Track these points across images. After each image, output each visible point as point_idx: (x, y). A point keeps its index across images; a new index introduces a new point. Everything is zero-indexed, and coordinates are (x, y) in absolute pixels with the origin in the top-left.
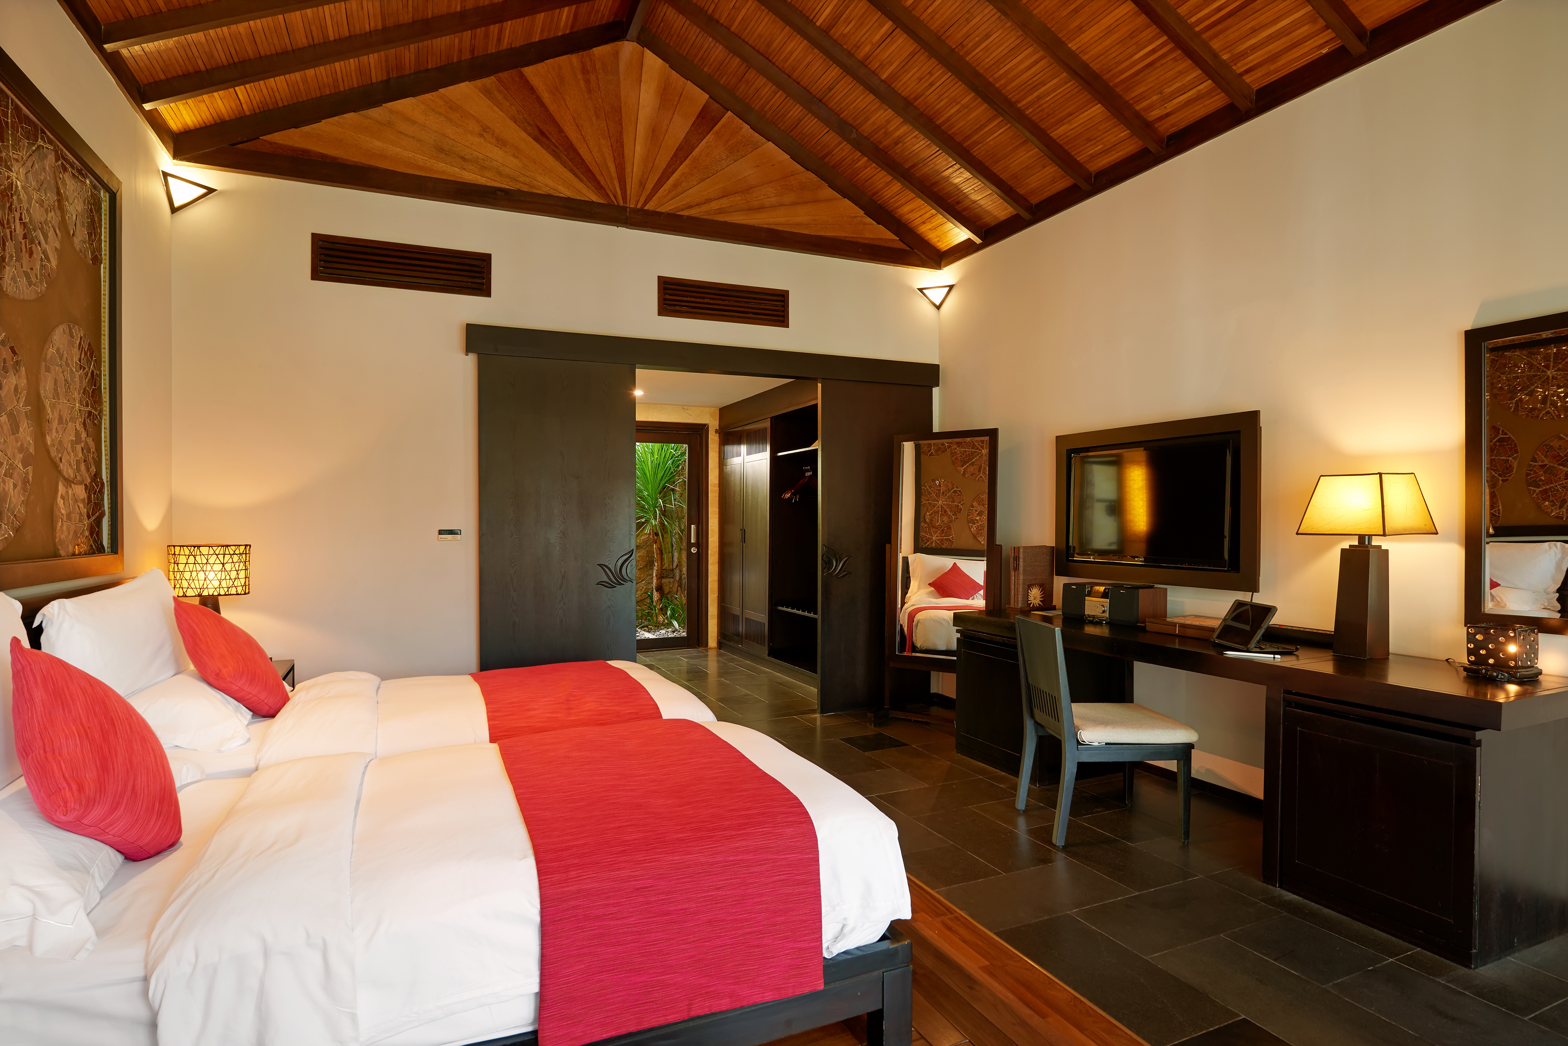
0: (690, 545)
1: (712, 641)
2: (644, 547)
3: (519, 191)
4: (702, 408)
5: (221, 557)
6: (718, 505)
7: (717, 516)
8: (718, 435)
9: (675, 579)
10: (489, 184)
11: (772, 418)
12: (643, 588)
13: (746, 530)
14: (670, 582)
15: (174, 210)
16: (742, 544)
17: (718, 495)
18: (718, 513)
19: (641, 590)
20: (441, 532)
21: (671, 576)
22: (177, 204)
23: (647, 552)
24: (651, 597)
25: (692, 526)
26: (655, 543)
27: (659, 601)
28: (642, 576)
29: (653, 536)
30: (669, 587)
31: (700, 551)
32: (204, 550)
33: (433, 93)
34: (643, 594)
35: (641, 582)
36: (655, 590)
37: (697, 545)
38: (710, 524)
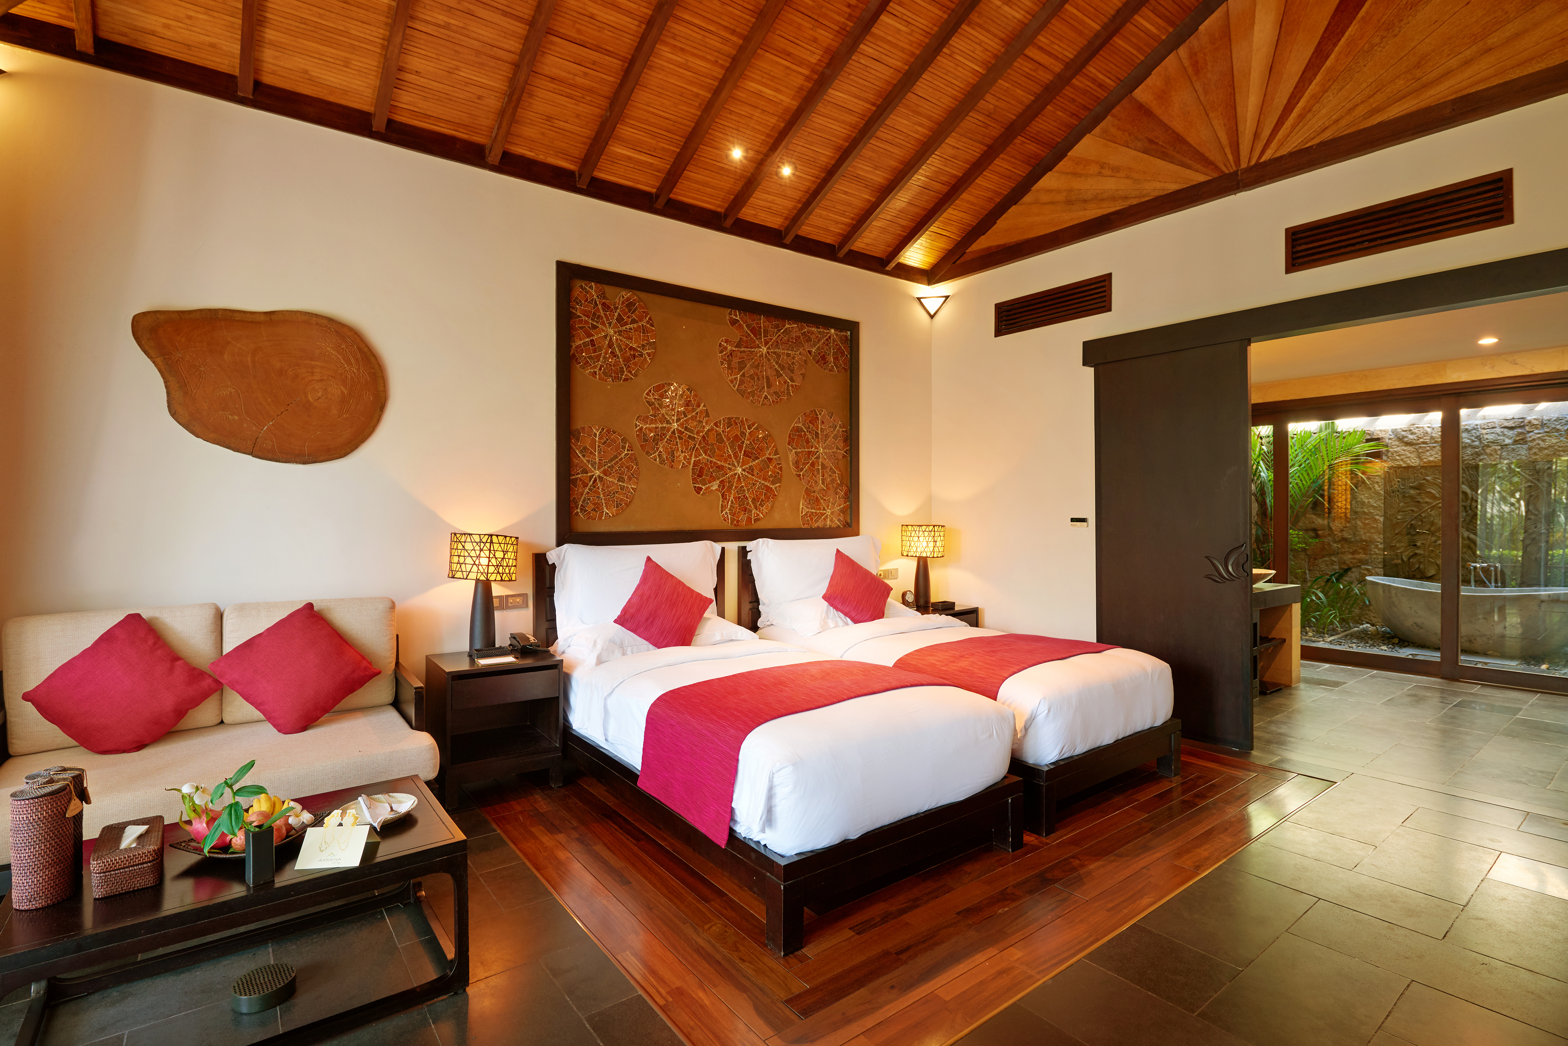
3: (1131, 207)
5: (917, 532)
10: (1106, 213)
15: (932, 317)
20: (1073, 520)
22: (932, 313)
32: (910, 527)
33: (1065, 159)
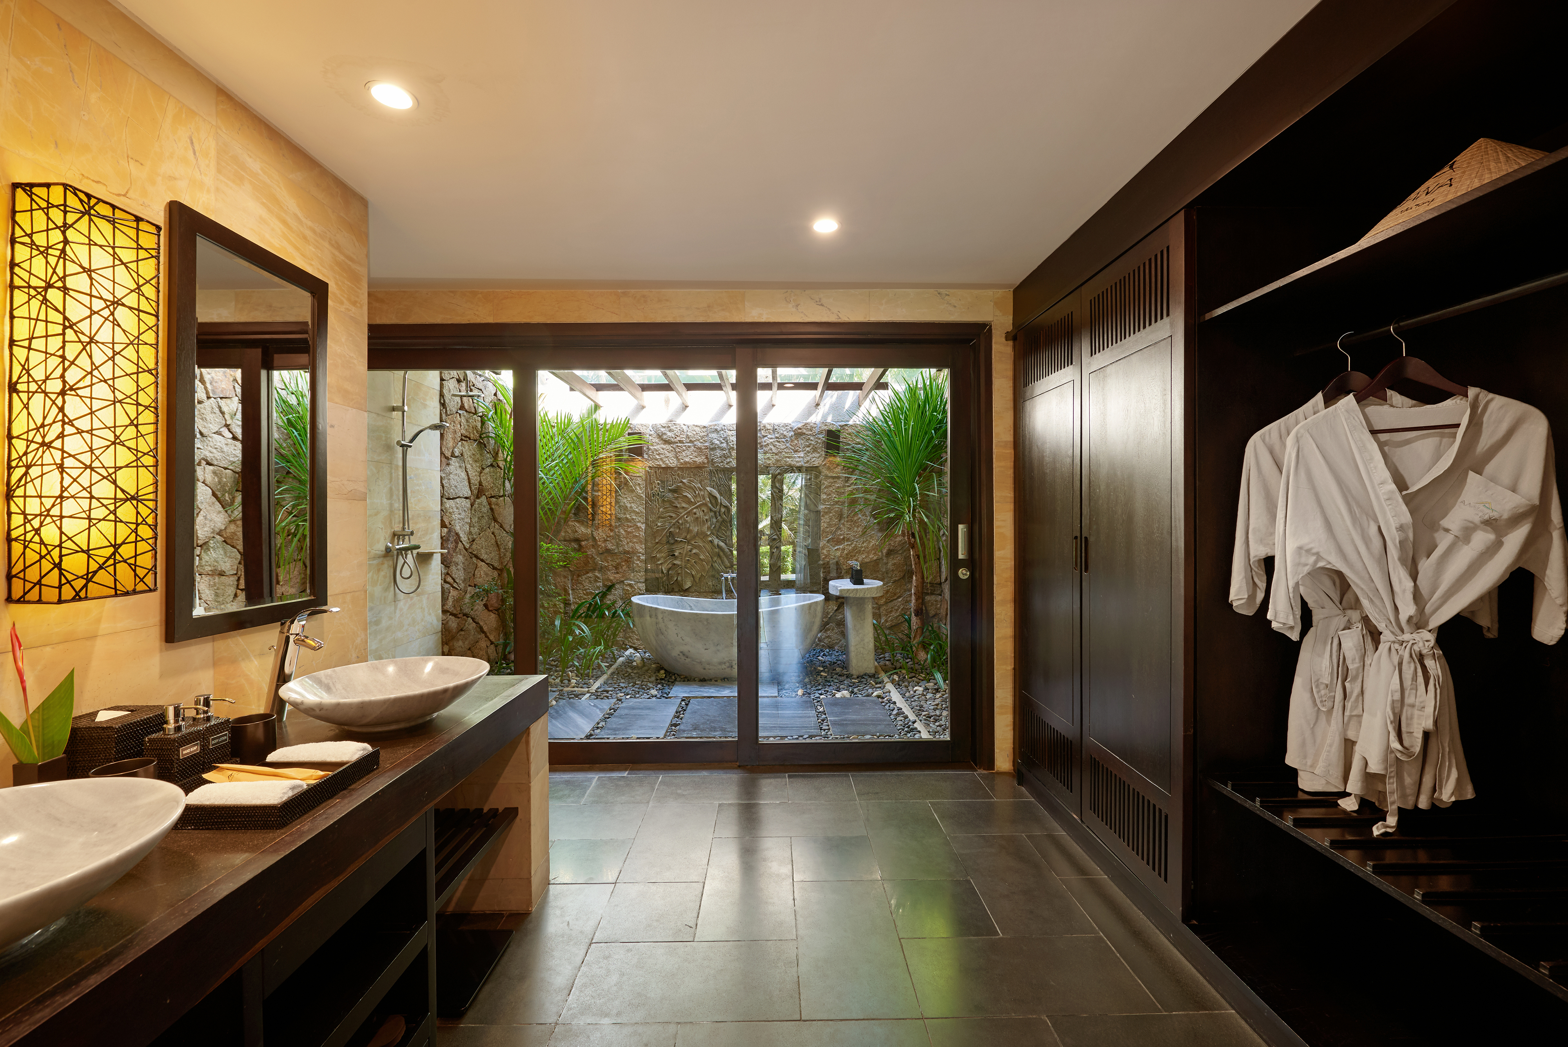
0: (956, 564)
1: (1003, 760)
2: (900, 552)
4: (976, 292)
6: (1012, 486)
7: (1012, 506)
8: (1011, 343)
9: (944, 597)
11: (1188, 208)
12: (899, 607)
13: (1091, 539)
14: (936, 601)
16: (1078, 572)
17: (1012, 464)
18: (1012, 500)
19: (897, 610)
21: (939, 592)
23: (905, 558)
24: (909, 621)
25: (961, 527)
26: (912, 548)
27: (919, 630)
28: (898, 591)
29: (909, 538)
30: (936, 608)
31: (977, 575)
34: (899, 615)
35: (896, 599)
36: (913, 614)
37: (971, 563)
38: (996, 523)
